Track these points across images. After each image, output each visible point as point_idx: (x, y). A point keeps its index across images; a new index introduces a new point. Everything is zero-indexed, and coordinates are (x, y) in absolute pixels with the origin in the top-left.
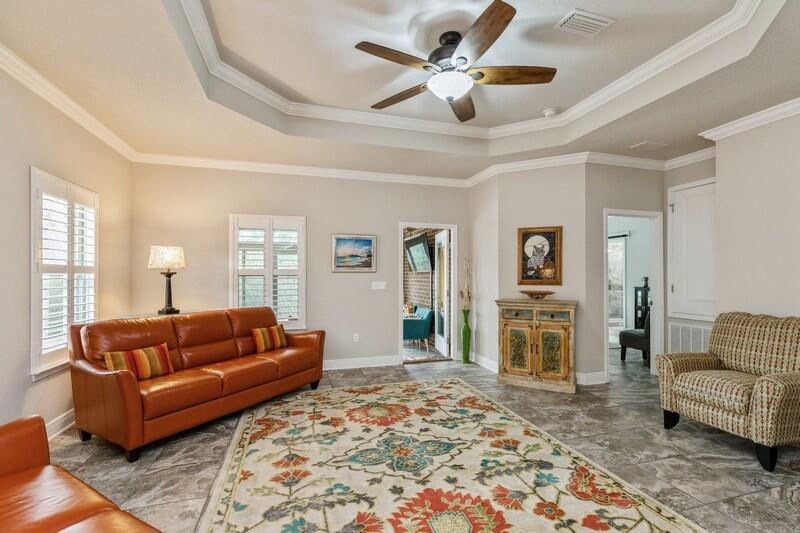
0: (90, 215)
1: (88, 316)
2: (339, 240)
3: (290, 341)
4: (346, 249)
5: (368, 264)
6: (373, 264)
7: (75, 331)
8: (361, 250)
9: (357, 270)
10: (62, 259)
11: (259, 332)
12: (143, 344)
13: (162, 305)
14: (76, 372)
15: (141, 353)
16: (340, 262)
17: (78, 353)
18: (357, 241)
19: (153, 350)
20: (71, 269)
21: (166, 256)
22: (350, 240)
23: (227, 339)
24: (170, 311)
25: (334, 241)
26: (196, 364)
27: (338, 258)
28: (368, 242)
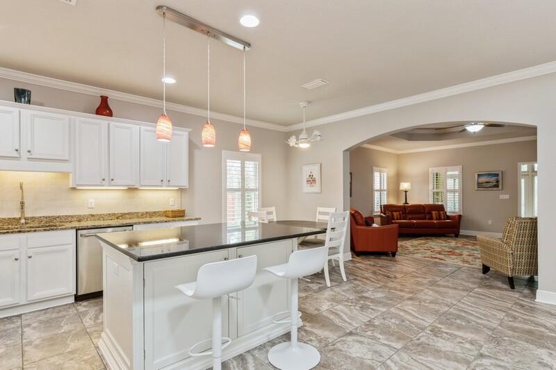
0: (385, 174)
1: (385, 202)
2: (479, 175)
3: (448, 217)
4: (483, 179)
5: (497, 186)
6: (500, 186)
7: (381, 206)
8: (493, 179)
9: (490, 189)
10: (378, 188)
11: (434, 212)
12: (396, 211)
13: (404, 202)
14: (381, 216)
15: (395, 213)
16: (480, 185)
17: (382, 212)
18: (489, 175)
19: (398, 213)
20: (381, 190)
21: (405, 186)
22: (485, 175)
23: (422, 213)
24: (406, 203)
25: (476, 176)
26: (410, 219)
27: (478, 183)
28: (497, 175)
